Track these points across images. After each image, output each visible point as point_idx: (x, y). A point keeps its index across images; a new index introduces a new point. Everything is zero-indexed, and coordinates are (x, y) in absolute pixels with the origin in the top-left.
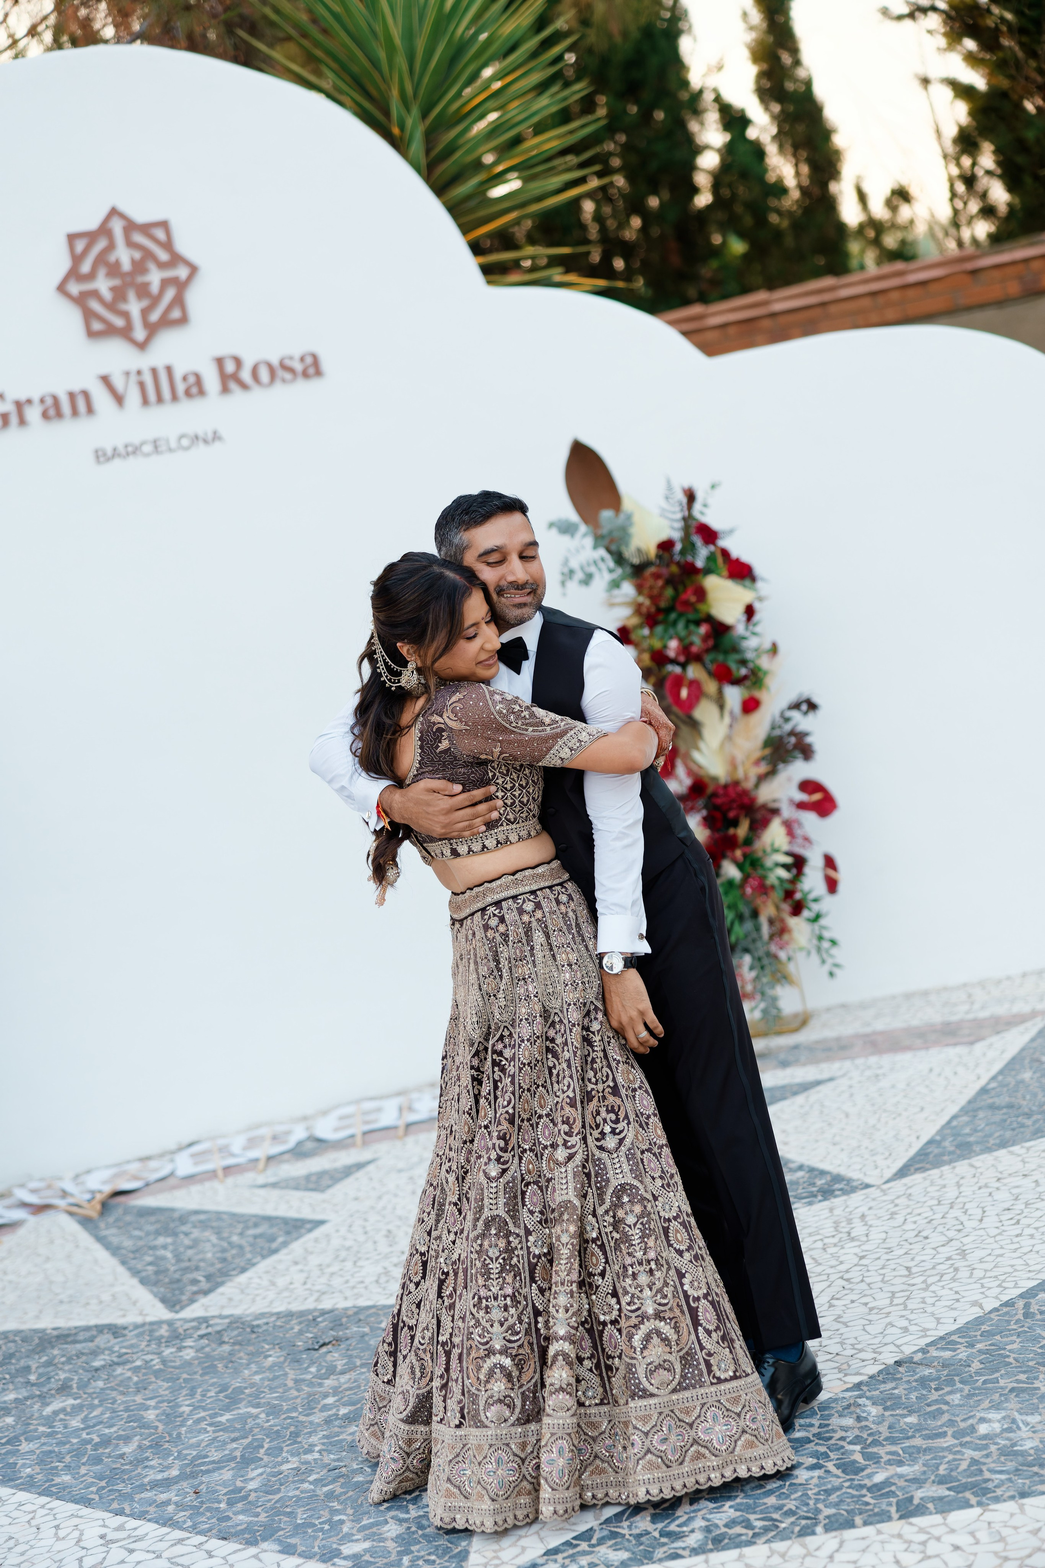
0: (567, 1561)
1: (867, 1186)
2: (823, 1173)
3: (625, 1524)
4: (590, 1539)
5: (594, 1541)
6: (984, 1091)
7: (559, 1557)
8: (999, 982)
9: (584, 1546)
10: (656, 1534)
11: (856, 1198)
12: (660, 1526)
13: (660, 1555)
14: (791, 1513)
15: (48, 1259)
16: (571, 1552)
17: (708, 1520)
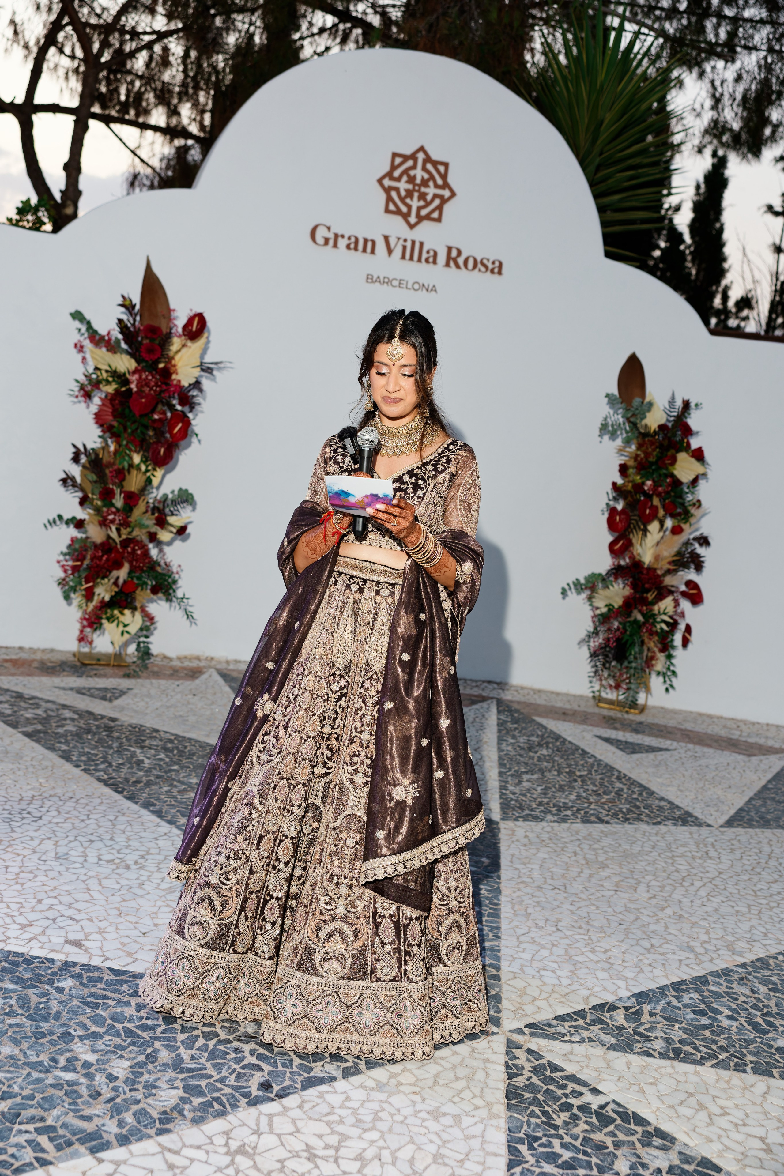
0: (572, 1030)
1: (709, 826)
2: (678, 808)
3: (608, 1015)
4: (584, 1018)
5: (588, 1021)
6: (765, 788)
7: (567, 1024)
8: (753, 724)
9: (581, 1022)
10: (631, 1030)
11: (705, 831)
12: (633, 1026)
13: (637, 1050)
14: (722, 1048)
15: (213, 703)
16: (573, 1023)
17: (666, 1033)
